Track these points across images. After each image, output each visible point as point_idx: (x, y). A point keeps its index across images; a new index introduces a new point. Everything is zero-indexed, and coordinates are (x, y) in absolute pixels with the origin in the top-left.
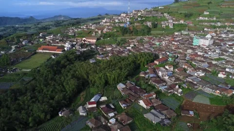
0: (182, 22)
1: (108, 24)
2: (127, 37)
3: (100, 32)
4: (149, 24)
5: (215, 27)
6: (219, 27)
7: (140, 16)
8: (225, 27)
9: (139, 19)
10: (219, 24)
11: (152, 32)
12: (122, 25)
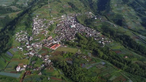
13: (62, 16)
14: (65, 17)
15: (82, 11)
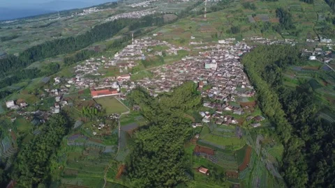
0: (181, 48)
1: (127, 59)
2: (150, 68)
3: (126, 68)
4: (160, 54)
5: (204, 50)
6: (207, 50)
7: (148, 47)
8: (211, 49)
9: (149, 50)
10: (206, 47)
11: (165, 60)
12: (140, 58)
13: (222, 42)
14: (227, 43)
15: (301, 34)
